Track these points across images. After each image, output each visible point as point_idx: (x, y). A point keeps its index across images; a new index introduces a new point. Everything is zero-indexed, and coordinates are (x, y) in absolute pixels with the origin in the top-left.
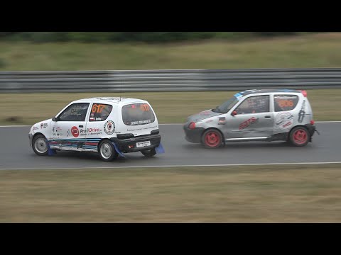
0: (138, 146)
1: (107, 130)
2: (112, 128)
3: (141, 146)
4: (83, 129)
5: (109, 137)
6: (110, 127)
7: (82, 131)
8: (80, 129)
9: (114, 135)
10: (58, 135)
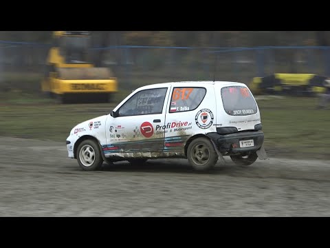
0: (241, 146)
1: (201, 123)
2: (209, 119)
3: (244, 146)
4: (161, 124)
5: (204, 132)
6: (205, 118)
7: (158, 127)
8: (155, 125)
9: (213, 129)
10: (118, 136)
